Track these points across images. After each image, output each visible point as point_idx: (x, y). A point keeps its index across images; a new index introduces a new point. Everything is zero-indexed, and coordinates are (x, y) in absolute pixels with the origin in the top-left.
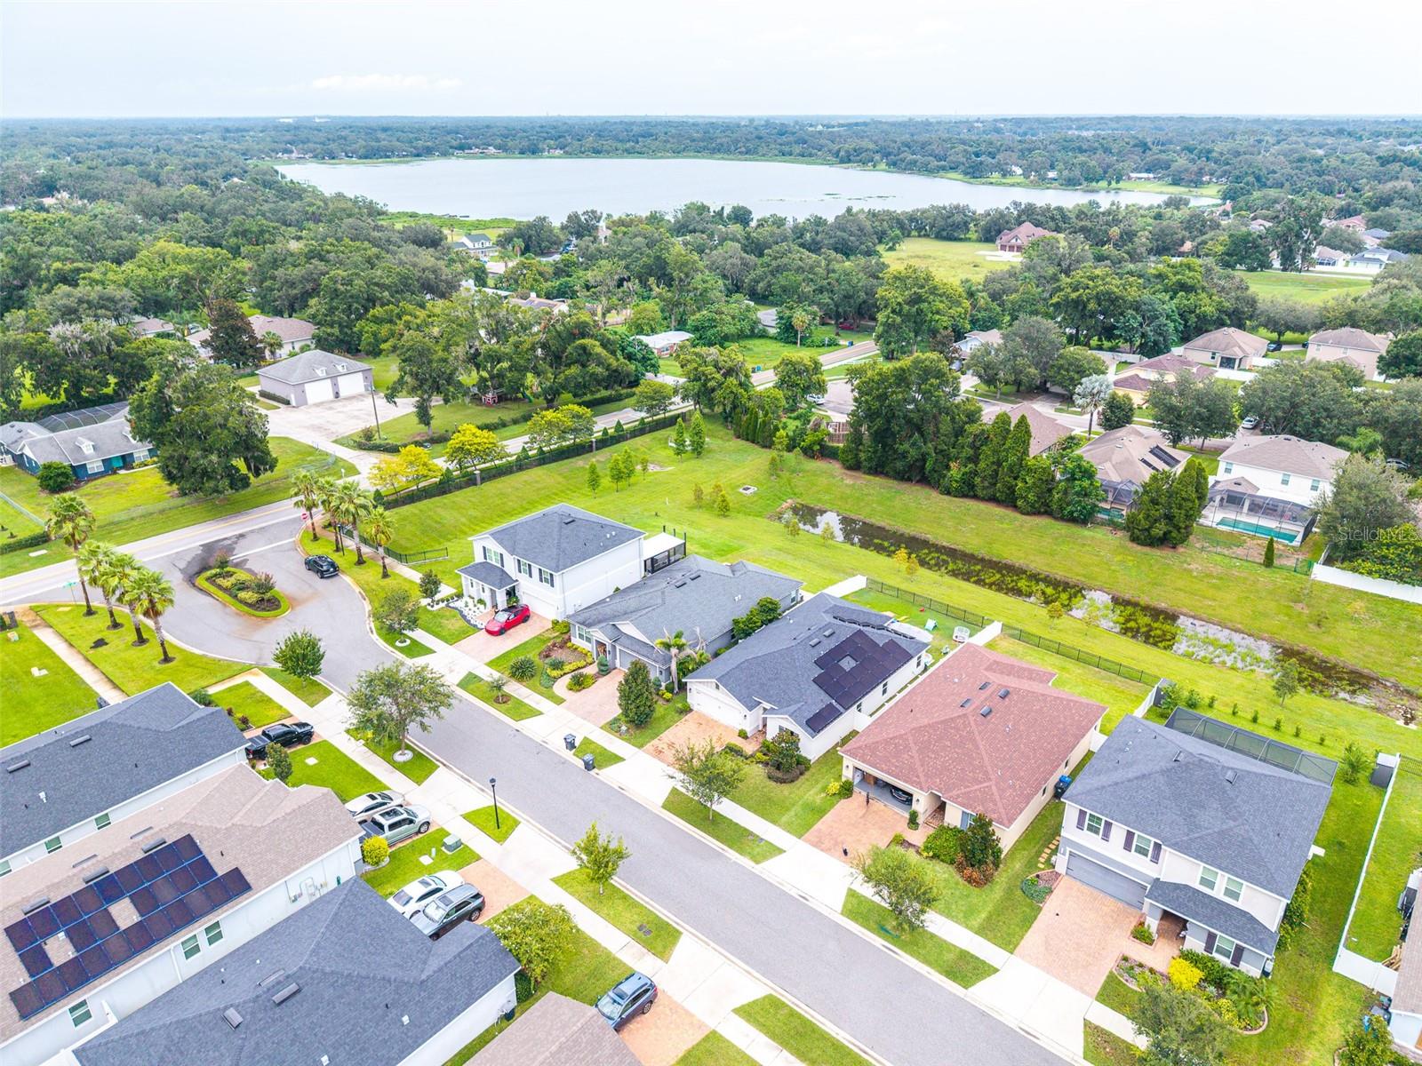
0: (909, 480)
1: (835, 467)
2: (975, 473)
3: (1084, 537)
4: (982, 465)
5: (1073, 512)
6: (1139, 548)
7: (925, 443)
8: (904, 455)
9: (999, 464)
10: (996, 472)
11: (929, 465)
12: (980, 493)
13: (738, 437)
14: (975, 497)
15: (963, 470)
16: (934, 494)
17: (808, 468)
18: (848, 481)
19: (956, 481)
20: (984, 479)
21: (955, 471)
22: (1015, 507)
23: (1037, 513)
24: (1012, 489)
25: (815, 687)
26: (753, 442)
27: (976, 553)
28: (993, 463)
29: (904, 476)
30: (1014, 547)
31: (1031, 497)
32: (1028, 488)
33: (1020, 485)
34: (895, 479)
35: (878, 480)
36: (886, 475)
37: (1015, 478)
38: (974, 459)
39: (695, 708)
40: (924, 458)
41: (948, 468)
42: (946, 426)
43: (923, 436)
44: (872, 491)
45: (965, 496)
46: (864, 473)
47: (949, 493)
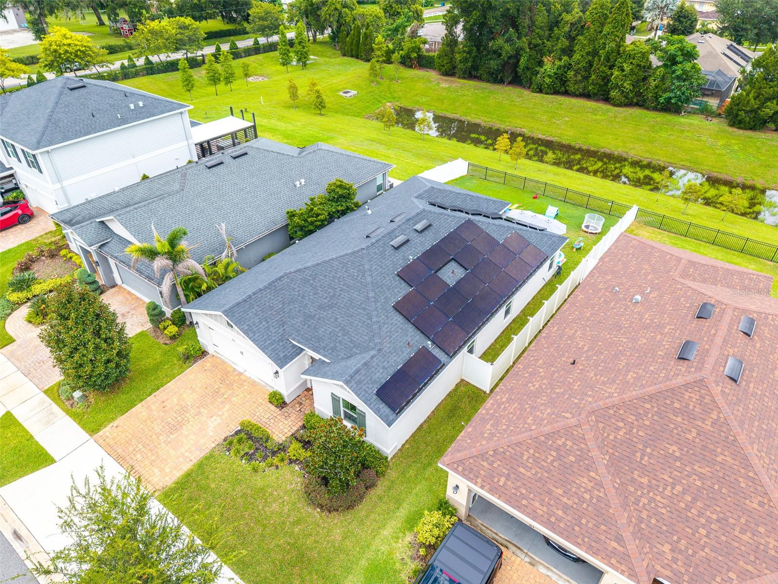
0: (501, 82)
1: (432, 75)
2: (569, 67)
3: (681, 124)
4: (577, 56)
5: (670, 98)
6: (741, 132)
7: (519, 38)
8: (497, 53)
9: (595, 53)
10: (590, 64)
11: (523, 61)
12: (572, 88)
13: (344, 55)
14: (566, 93)
15: (558, 63)
16: (526, 93)
17: (406, 76)
18: (444, 85)
19: (550, 76)
20: (577, 72)
21: (549, 66)
22: (607, 100)
23: (630, 104)
24: (606, 79)
25: (398, 319)
26: (357, 58)
27: (573, 144)
28: (588, 54)
29: (496, 78)
30: (610, 137)
31: (627, 85)
32: (625, 76)
33: (616, 73)
34: (488, 81)
35: (472, 83)
36: (479, 78)
37: (611, 68)
38: (568, 51)
39: (210, 350)
40: (517, 56)
41: (541, 63)
42: (541, 19)
43: (517, 30)
44: (467, 93)
45: (556, 93)
46: (459, 78)
47: (540, 91)
